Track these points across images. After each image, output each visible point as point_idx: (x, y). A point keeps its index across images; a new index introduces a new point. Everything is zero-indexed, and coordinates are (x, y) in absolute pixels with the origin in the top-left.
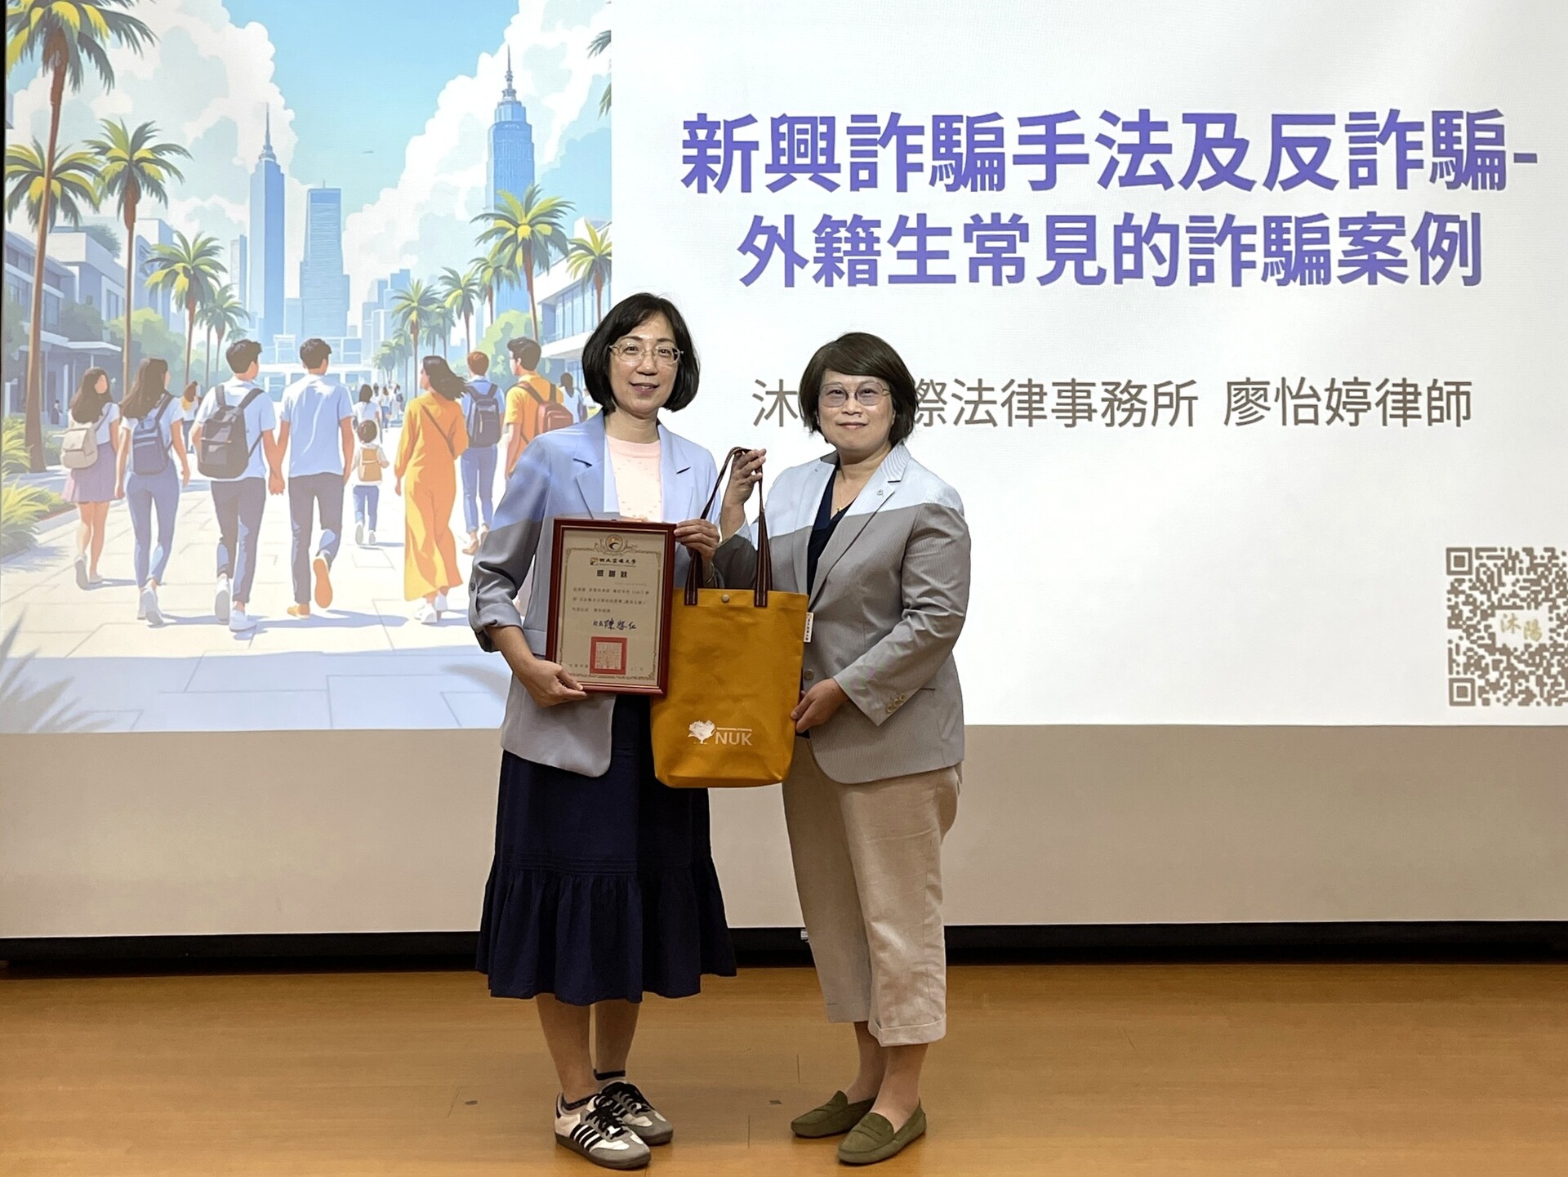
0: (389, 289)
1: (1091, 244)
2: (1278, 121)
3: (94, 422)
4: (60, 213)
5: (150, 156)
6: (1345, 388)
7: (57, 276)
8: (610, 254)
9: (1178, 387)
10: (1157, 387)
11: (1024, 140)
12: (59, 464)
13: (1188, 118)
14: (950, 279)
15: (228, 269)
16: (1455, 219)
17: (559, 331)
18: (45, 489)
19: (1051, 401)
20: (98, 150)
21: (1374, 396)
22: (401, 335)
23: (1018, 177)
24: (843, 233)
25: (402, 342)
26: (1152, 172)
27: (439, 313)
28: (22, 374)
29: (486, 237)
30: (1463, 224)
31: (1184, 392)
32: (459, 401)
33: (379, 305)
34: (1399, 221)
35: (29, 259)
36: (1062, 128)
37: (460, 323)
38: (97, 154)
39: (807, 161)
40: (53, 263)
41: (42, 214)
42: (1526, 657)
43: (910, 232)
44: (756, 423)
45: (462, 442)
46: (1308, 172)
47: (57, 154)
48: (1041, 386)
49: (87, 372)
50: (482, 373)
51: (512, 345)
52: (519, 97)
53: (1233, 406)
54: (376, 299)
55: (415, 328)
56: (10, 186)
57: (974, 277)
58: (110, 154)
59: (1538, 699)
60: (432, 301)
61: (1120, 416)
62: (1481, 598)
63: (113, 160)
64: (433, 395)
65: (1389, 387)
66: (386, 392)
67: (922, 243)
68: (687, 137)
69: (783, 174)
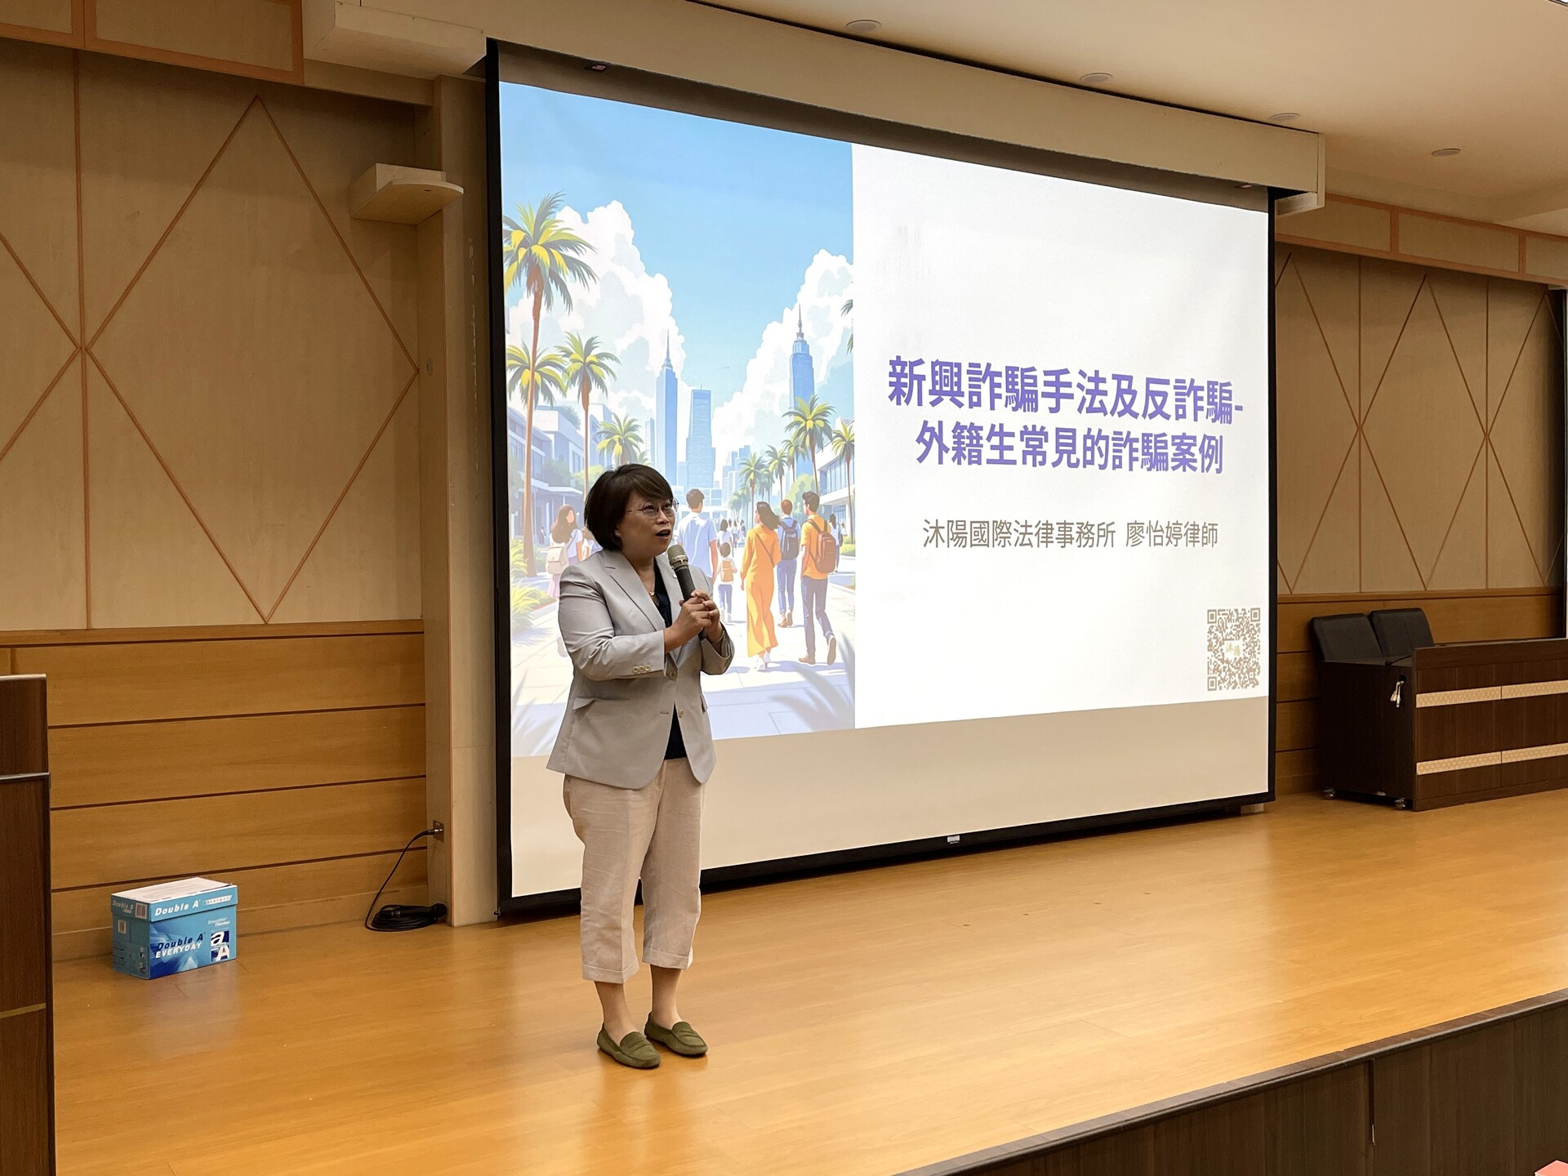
0: (738, 458)
1: (1073, 445)
2: (1149, 381)
3: (566, 543)
4: (541, 396)
5: (596, 360)
6: (1173, 526)
7: (541, 441)
8: (853, 441)
9: (1108, 525)
10: (1099, 525)
11: (1047, 384)
12: (545, 571)
13: (1115, 377)
14: (1014, 462)
15: (644, 440)
16: (1214, 438)
17: (829, 488)
18: (537, 588)
19: (1055, 533)
20: (564, 354)
21: (1183, 531)
22: (745, 488)
23: (1045, 404)
24: (966, 433)
25: (745, 492)
26: (1099, 406)
27: (766, 475)
28: (521, 508)
29: (790, 427)
30: (1217, 441)
31: (1110, 528)
32: (776, 530)
33: (732, 468)
34: (1194, 438)
35: (522, 427)
36: (1063, 378)
37: (777, 481)
38: (564, 356)
39: (948, 389)
40: (537, 431)
41: (530, 396)
42: (1234, 665)
43: (996, 434)
44: (925, 546)
45: (778, 558)
46: (1159, 410)
47: (537, 355)
48: (1051, 525)
49: (561, 508)
50: (789, 514)
51: (805, 496)
52: (805, 338)
53: (1130, 536)
54: (730, 464)
55: (753, 483)
56: (509, 375)
57: (1024, 462)
58: (572, 357)
59: (1239, 685)
60: (763, 466)
61: (1084, 541)
62: (1219, 635)
63: (574, 361)
64: (762, 527)
65: (1189, 526)
66: (735, 525)
67: (1001, 441)
68: (892, 371)
69: (938, 396)
